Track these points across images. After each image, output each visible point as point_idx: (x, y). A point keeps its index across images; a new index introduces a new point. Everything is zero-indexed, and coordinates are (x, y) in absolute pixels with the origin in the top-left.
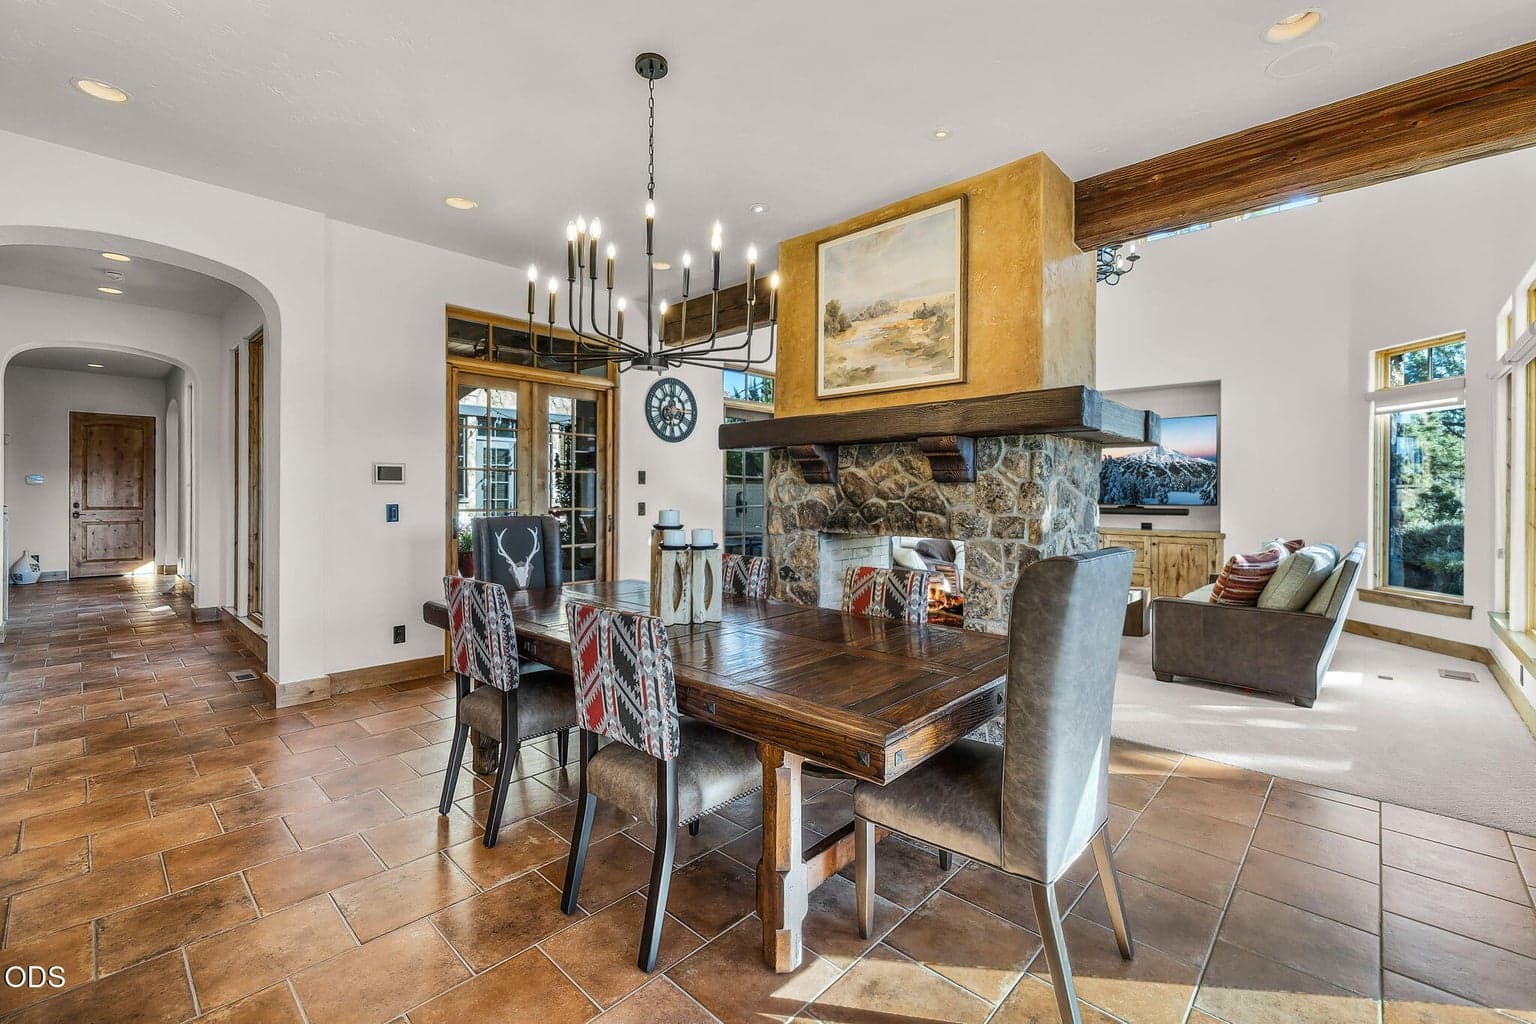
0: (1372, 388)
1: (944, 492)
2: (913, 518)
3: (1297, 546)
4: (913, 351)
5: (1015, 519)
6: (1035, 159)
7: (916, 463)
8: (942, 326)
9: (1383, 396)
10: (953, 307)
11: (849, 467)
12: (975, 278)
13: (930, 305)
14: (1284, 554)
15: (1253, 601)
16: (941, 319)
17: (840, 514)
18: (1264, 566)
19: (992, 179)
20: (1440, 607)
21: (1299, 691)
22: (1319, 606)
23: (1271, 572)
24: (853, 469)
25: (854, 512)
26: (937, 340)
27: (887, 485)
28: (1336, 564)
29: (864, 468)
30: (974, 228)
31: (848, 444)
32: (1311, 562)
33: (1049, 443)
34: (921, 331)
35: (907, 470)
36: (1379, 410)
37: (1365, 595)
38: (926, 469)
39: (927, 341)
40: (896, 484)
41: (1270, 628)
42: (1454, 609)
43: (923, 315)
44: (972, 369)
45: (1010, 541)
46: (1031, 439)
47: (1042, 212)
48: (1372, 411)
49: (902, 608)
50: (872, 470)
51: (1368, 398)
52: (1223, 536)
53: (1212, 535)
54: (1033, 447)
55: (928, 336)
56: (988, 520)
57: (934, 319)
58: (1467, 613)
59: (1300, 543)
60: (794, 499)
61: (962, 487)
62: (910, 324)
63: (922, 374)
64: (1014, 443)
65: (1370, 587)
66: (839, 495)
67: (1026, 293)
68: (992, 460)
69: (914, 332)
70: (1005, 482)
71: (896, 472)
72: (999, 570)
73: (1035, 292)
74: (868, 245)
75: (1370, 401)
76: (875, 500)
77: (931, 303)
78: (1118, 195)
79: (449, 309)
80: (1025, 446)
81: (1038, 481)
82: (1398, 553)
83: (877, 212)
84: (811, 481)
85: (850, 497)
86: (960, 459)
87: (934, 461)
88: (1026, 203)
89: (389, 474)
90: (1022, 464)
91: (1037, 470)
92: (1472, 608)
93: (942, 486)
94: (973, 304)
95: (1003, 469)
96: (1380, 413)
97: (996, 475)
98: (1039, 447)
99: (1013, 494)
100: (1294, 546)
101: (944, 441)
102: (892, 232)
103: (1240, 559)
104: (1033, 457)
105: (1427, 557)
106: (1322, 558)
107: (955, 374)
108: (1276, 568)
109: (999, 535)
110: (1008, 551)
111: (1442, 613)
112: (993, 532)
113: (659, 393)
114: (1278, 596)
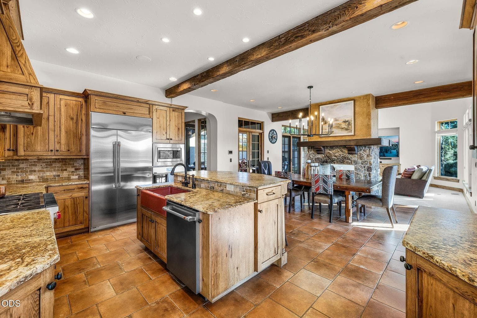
0: (436, 130)
1: (350, 156)
2: (343, 161)
3: (419, 166)
4: (343, 128)
5: (366, 161)
6: (369, 95)
7: (343, 150)
8: (349, 124)
9: (439, 132)
10: (352, 121)
11: (327, 151)
12: (356, 116)
13: (346, 120)
14: (416, 168)
15: (410, 178)
16: (349, 123)
17: (325, 160)
18: (412, 170)
19: (360, 97)
20: (452, 180)
21: (420, 195)
22: (424, 178)
23: (414, 172)
24: (328, 151)
25: (329, 160)
26: (348, 127)
27: (337, 154)
28: (428, 170)
29: (331, 151)
30: (356, 106)
31: (327, 147)
32: (422, 169)
33: (372, 147)
34: (344, 125)
35: (341, 152)
36: (438, 135)
37: (435, 178)
38: (346, 152)
39: (346, 127)
40: (339, 154)
41: (414, 183)
42: (455, 180)
43: (345, 122)
44: (356, 132)
45: (365, 165)
46: (369, 146)
47: (371, 105)
48: (436, 136)
49: (349, 177)
50: (333, 151)
51: (435, 132)
52: (400, 165)
53: (398, 164)
54: (370, 148)
55: (346, 126)
56: (360, 161)
57: (348, 123)
58: (458, 181)
59: (420, 166)
60: (314, 157)
61: (354, 155)
62: (342, 123)
63: (345, 133)
64: (366, 147)
65: (436, 176)
66: (325, 156)
67: (368, 119)
68: (361, 150)
69: (343, 125)
70: (364, 154)
71: (339, 152)
72: (362, 170)
73: (369, 119)
74: (332, 107)
75: (436, 133)
76: (334, 157)
77: (347, 119)
78: (384, 100)
79: (239, 118)
80: (368, 148)
81: (371, 154)
82: (443, 168)
83: (333, 101)
84: (318, 153)
85: (328, 157)
86: (355, 150)
87: (349, 150)
88: (367, 103)
89: (231, 152)
90: (367, 151)
91: (370, 152)
92: (459, 180)
93: (350, 155)
94: (356, 120)
95: (363, 152)
96: (438, 136)
97: (362, 153)
98: (371, 148)
99: (365, 156)
100: (418, 166)
101: (352, 147)
102: (337, 105)
103: (407, 169)
104: (369, 150)
105: (451, 169)
106: (425, 169)
107: (353, 134)
108: (415, 171)
109: (363, 164)
110: (364, 167)
111: (452, 181)
112: (361, 163)
113: (271, 133)
114: (415, 176)
